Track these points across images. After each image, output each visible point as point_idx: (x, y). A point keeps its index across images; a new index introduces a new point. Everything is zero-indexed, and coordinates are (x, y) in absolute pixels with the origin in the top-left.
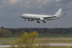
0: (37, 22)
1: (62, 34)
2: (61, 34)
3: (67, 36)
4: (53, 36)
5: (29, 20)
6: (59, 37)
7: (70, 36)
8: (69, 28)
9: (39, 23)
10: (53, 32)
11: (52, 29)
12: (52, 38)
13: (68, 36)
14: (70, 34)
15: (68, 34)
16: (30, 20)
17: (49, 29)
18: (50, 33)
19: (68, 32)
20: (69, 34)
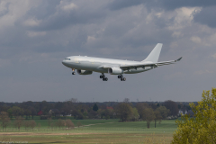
0: (101, 77)
1: (46, 118)
2: (42, 119)
3: (60, 125)
4: (18, 126)
5: (79, 72)
6: (36, 129)
7: (68, 126)
8: (64, 103)
9: (105, 79)
10: (20, 114)
11: (17, 104)
12: (14, 129)
13: (63, 126)
14: (68, 118)
15: (62, 118)
16: (83, 71)
17: (8, 104)
18: (10, 115)
19: (63, 114)
20: (64, 118)
